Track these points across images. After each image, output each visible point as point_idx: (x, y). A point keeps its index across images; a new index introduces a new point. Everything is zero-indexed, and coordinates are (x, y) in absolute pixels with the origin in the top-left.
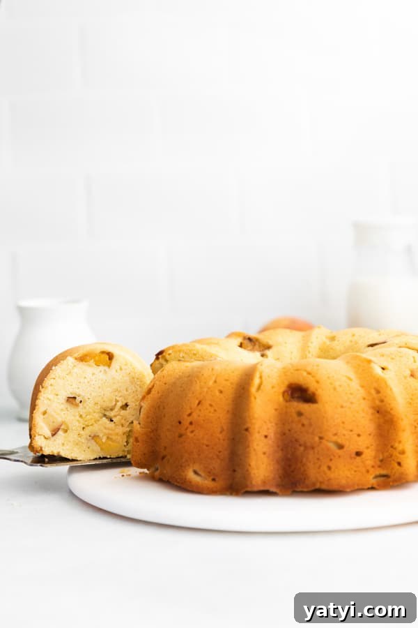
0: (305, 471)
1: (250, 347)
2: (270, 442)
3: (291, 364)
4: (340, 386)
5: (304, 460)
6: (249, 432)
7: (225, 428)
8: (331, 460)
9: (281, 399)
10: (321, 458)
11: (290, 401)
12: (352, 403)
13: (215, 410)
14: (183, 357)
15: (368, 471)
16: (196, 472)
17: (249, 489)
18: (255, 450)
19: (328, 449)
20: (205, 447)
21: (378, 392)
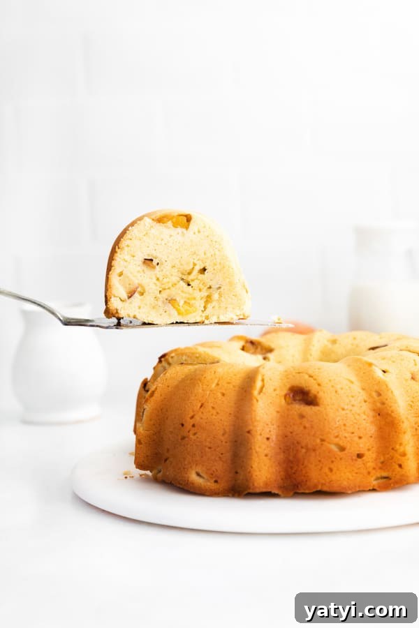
0: (306, 473)
1: (253, 350)
2: (272, 444)
3: (293, 367)
4: (342, 389)
5: (306, 462)
6: (251, 434)
7: (227, 430)
8: (332, 462)
9: (283, 401)
10: (322, 460)
11: (292, 403)
12: (353, 406)
13: (218, 413)
14: (186, 360)
15: (369, 473)
16: (198, 474)
17: (251, 491)
18: (256, 452)
19: (330, 451)
20: (207, 449)
21: (379, 395)
